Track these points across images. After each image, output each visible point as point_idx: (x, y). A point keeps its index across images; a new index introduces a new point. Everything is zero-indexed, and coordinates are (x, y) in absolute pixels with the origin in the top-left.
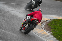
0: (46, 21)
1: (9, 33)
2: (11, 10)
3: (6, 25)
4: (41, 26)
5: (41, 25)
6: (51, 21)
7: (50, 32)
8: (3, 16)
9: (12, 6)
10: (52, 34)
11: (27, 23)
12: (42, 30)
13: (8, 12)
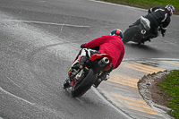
0: (154, 74)
1: (46, 109)
2: (52, 43)
3: (36, 87)
4: (139, 89)
5: (138, 85)
6: (167, 76)
7: (164, 107)
8: (30, 59)
9: (55, 31)
10: (169, 113)
11: (81, 67)
12: (141, 101)
13: (44, 48)
